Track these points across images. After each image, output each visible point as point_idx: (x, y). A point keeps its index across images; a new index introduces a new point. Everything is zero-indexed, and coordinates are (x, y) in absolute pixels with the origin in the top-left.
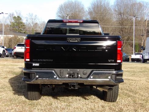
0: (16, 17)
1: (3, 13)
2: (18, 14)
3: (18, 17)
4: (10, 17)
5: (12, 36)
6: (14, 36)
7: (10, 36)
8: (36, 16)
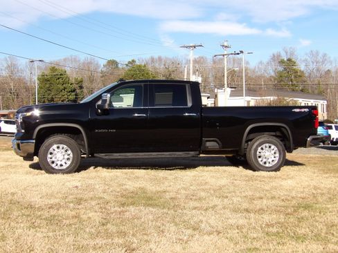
0: (286, 60)
1: (242, 52)
2: (289, 54)
3: (289, 60)
4: (274, 61)
5: (272, 98)
6: (276, 98)
7: (269, 97)
8: (325, 55)
